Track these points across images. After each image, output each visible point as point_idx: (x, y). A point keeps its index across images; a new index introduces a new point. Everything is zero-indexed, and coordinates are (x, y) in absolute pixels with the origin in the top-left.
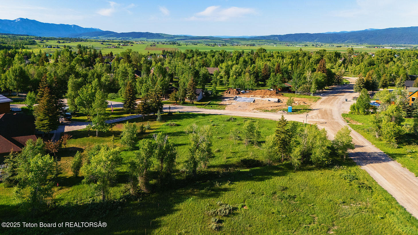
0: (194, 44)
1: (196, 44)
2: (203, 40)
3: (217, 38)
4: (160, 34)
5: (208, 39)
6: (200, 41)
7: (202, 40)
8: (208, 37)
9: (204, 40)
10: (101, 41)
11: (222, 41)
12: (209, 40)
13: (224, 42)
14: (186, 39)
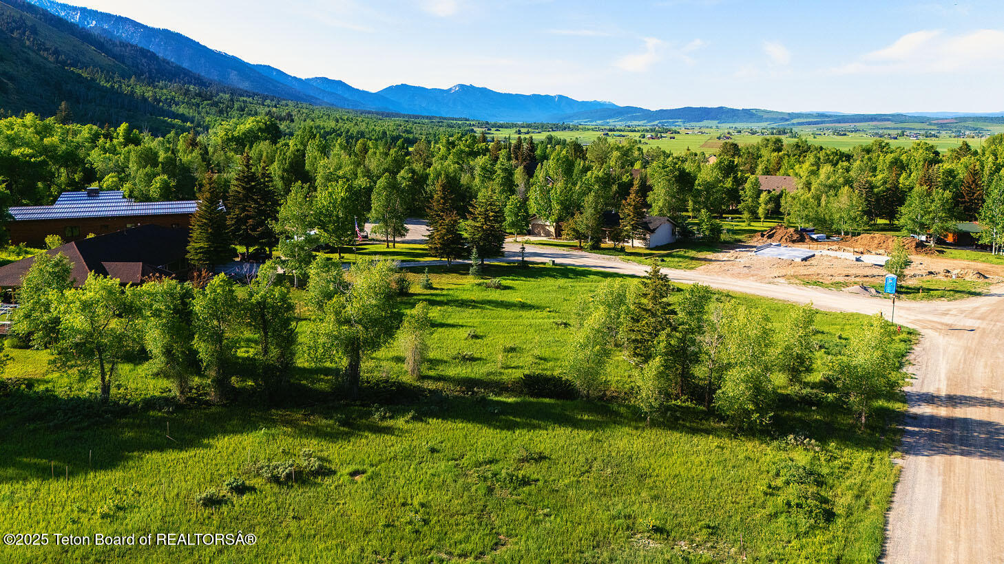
0: (839, 134)
1: (845, 135)
2: (871, 123)
3: (915, 117)
4: (754, 111)
5: (888, 120)
6: (860, 125)
7: (867, 124)
8: (890, 115)
9: (874, 123)
10: (605, 129)
11: (930, 124)
12: (888, 124)
13: (935, 127)
14: (822, 122)
